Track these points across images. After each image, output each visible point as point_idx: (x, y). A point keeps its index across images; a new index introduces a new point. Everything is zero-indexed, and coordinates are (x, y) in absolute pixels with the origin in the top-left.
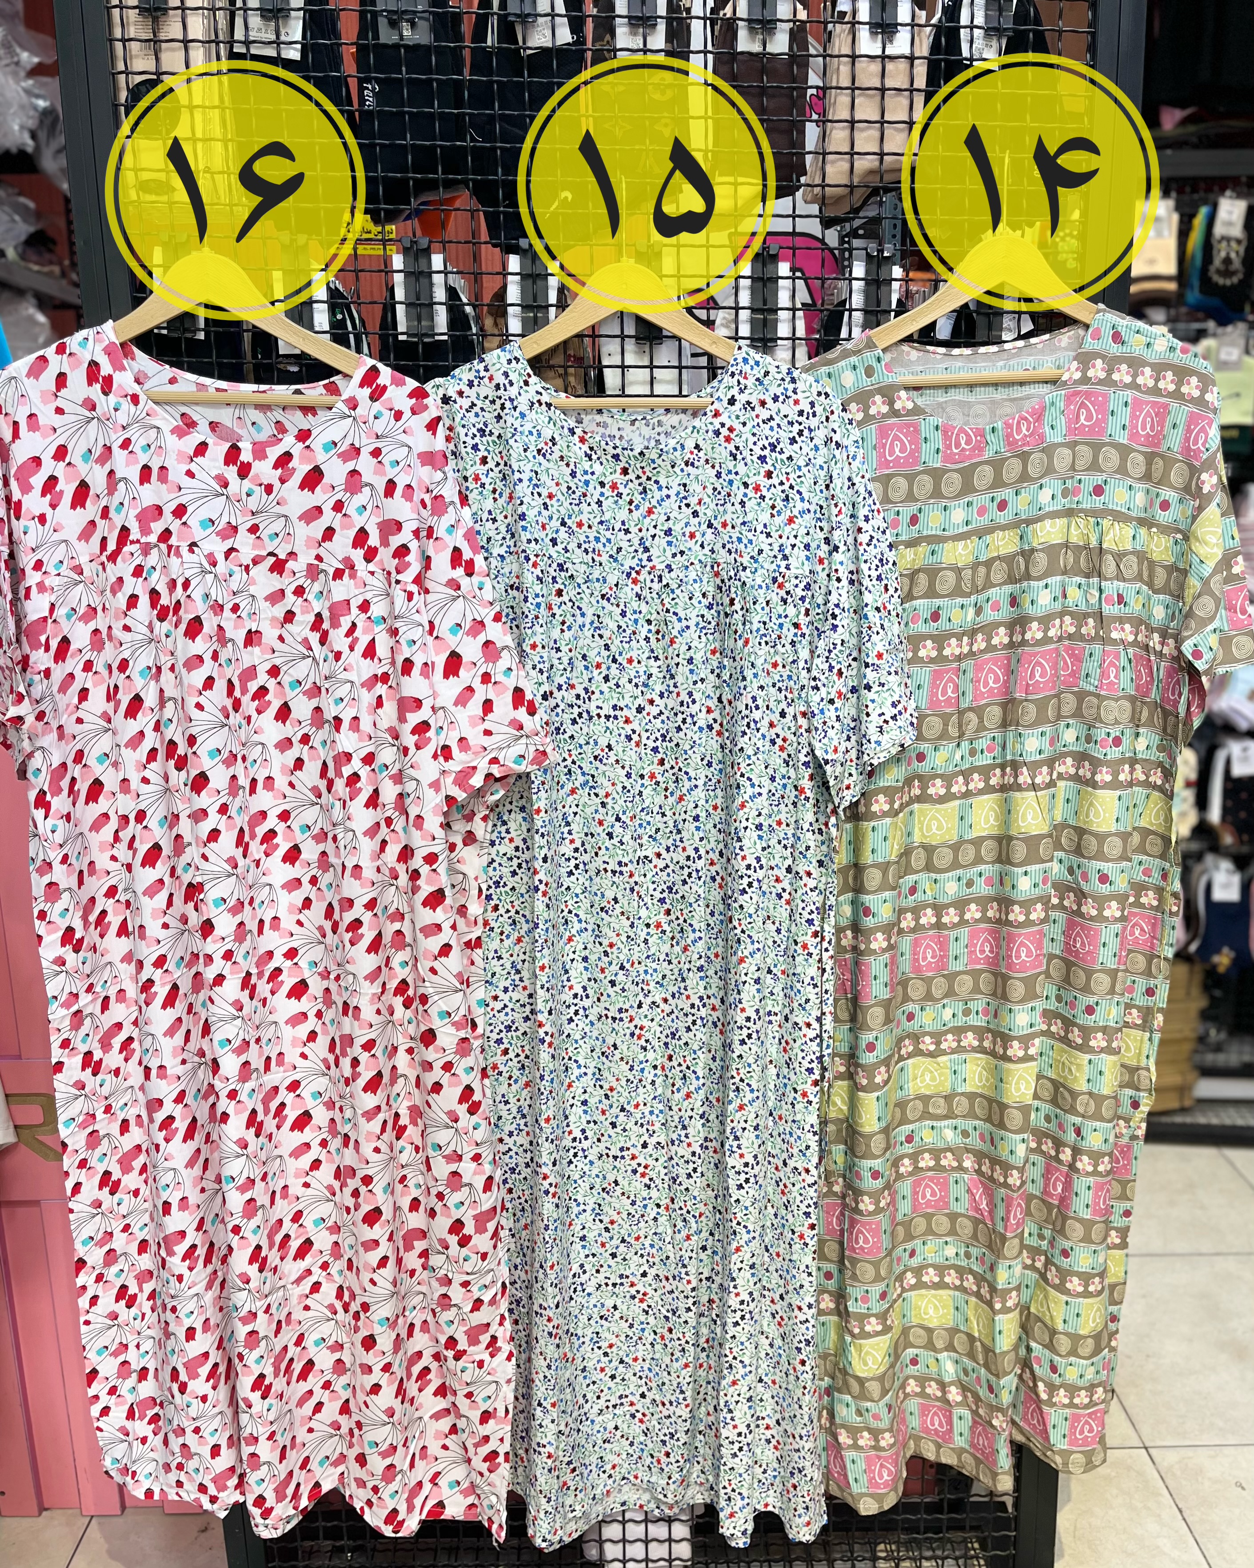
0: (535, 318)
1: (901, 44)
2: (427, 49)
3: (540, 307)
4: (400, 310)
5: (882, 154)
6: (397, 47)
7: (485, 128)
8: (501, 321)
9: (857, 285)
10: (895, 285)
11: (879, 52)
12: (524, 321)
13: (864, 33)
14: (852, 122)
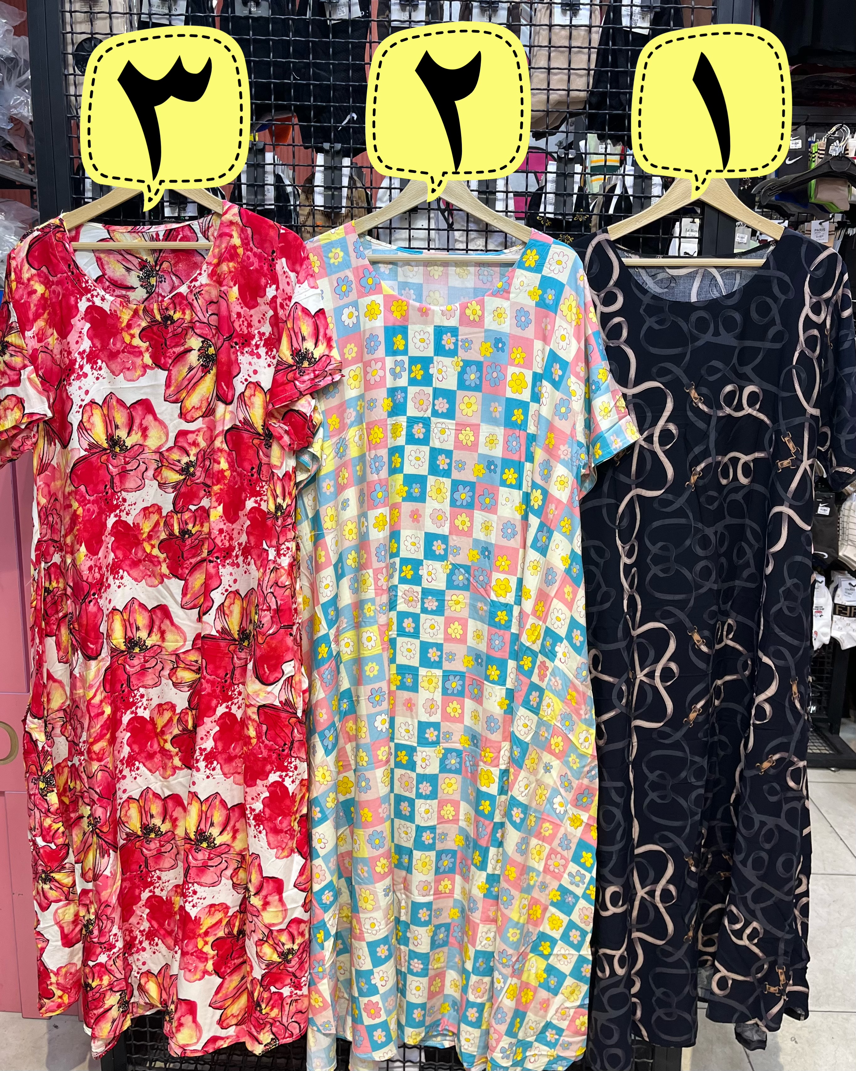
0: (333, 194)
1: (583, 17)
2: (266, 20)
3: (336, 189)
4: (244, 187)
5: (569, 91)
6: (247, 18)
7: (302, 71)
8: (309, 196)
9: (551, 177)
10: (577, 178)
11: (568, 23)
12: (326, 197)
13: (557, 10)
14: (549, 69)
